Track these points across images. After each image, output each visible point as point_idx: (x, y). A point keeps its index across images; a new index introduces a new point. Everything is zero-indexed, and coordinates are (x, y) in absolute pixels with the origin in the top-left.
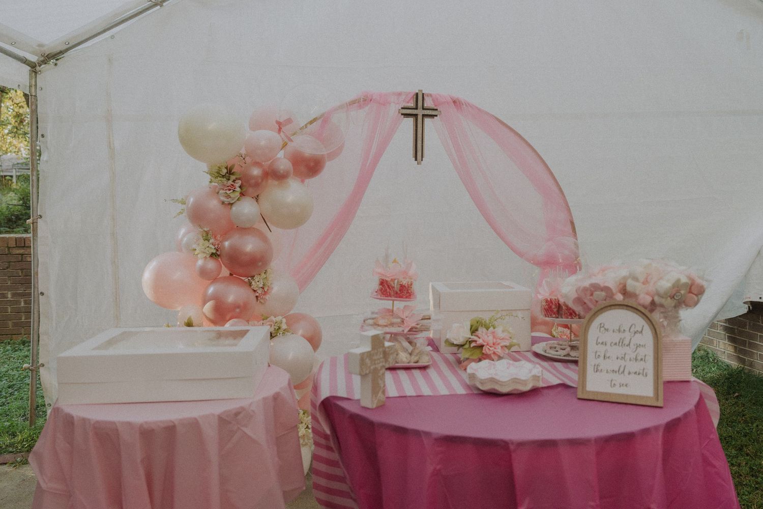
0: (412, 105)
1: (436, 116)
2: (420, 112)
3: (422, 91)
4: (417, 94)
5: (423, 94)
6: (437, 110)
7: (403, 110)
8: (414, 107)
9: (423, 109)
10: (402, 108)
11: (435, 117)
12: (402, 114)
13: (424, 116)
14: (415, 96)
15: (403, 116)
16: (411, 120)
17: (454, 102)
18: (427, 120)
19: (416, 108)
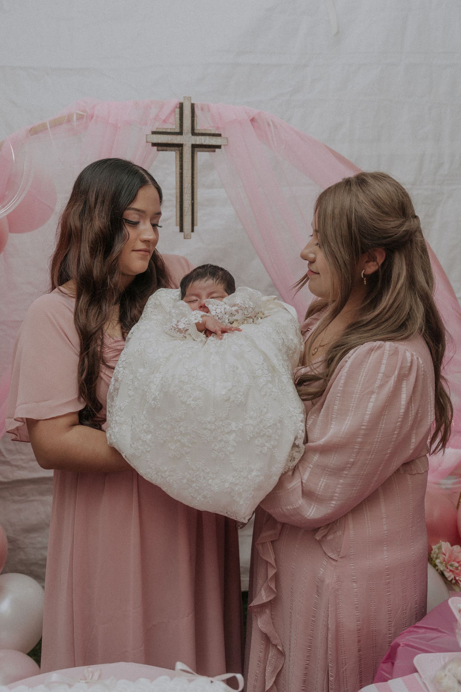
0: (173, 126)
1: (219, 147)
2: (187, 140)
3: (190, 98)
4: (181, 106)
5: (193, 106)
6: (219, 135)
7: (154, 136)
8: (178, 130)
9: (194, 133)
10: (154, 133)
11: (217, 150)
12: (154, 145)
13: (194, 147)
14: (178, 110)
15: (155, 148)
16: (171, 155)
17: (253, 120)
18: (202, 156)
19: (181, 133)
